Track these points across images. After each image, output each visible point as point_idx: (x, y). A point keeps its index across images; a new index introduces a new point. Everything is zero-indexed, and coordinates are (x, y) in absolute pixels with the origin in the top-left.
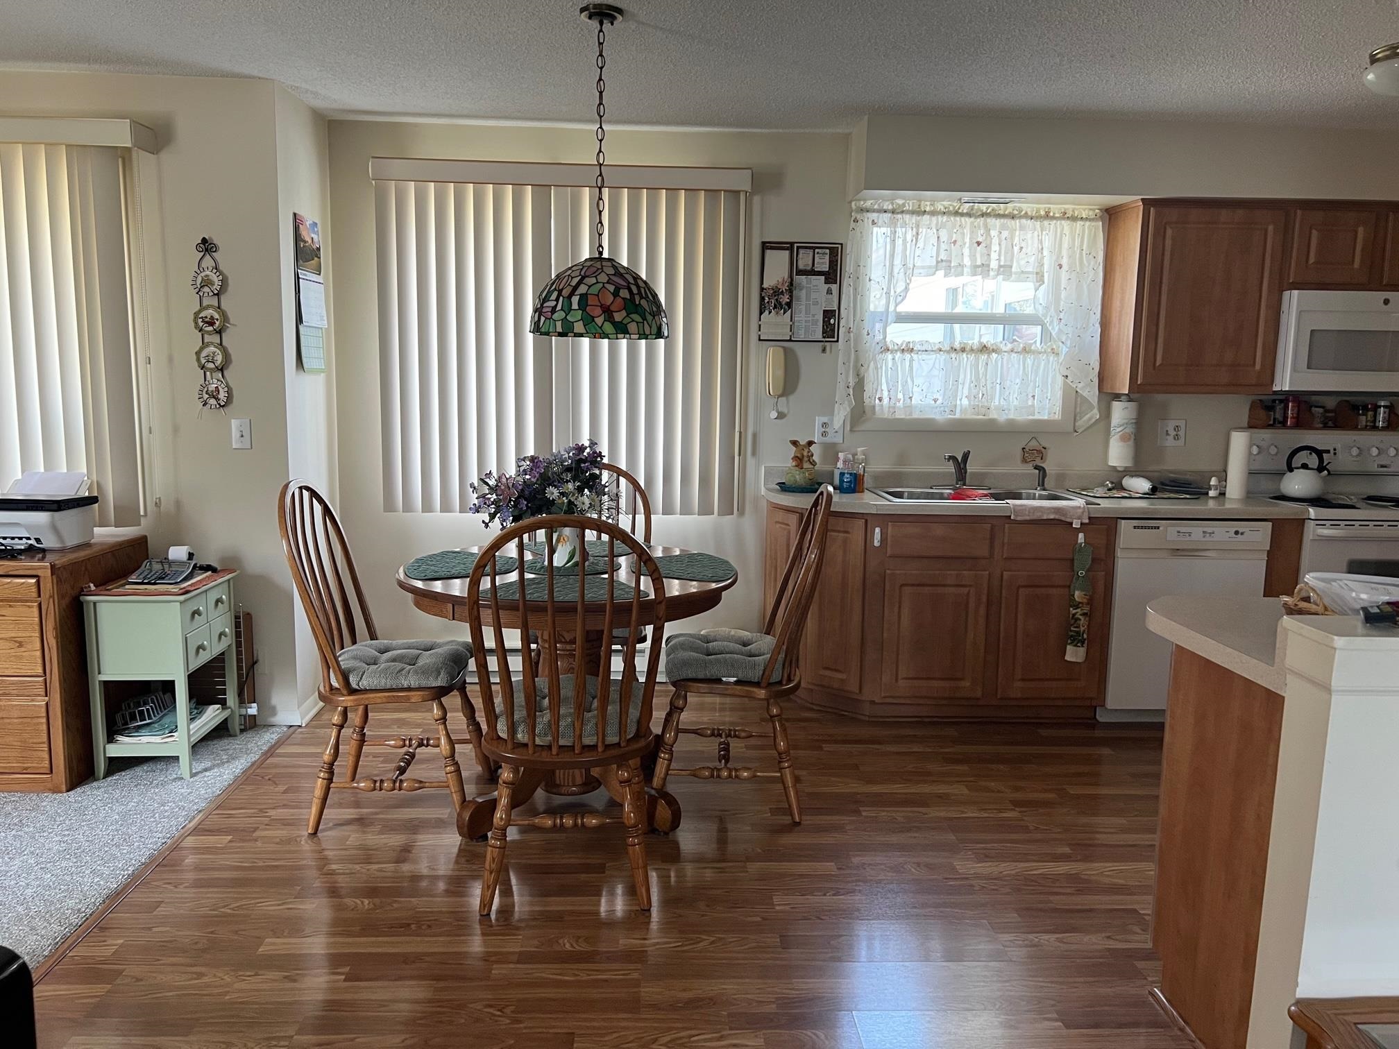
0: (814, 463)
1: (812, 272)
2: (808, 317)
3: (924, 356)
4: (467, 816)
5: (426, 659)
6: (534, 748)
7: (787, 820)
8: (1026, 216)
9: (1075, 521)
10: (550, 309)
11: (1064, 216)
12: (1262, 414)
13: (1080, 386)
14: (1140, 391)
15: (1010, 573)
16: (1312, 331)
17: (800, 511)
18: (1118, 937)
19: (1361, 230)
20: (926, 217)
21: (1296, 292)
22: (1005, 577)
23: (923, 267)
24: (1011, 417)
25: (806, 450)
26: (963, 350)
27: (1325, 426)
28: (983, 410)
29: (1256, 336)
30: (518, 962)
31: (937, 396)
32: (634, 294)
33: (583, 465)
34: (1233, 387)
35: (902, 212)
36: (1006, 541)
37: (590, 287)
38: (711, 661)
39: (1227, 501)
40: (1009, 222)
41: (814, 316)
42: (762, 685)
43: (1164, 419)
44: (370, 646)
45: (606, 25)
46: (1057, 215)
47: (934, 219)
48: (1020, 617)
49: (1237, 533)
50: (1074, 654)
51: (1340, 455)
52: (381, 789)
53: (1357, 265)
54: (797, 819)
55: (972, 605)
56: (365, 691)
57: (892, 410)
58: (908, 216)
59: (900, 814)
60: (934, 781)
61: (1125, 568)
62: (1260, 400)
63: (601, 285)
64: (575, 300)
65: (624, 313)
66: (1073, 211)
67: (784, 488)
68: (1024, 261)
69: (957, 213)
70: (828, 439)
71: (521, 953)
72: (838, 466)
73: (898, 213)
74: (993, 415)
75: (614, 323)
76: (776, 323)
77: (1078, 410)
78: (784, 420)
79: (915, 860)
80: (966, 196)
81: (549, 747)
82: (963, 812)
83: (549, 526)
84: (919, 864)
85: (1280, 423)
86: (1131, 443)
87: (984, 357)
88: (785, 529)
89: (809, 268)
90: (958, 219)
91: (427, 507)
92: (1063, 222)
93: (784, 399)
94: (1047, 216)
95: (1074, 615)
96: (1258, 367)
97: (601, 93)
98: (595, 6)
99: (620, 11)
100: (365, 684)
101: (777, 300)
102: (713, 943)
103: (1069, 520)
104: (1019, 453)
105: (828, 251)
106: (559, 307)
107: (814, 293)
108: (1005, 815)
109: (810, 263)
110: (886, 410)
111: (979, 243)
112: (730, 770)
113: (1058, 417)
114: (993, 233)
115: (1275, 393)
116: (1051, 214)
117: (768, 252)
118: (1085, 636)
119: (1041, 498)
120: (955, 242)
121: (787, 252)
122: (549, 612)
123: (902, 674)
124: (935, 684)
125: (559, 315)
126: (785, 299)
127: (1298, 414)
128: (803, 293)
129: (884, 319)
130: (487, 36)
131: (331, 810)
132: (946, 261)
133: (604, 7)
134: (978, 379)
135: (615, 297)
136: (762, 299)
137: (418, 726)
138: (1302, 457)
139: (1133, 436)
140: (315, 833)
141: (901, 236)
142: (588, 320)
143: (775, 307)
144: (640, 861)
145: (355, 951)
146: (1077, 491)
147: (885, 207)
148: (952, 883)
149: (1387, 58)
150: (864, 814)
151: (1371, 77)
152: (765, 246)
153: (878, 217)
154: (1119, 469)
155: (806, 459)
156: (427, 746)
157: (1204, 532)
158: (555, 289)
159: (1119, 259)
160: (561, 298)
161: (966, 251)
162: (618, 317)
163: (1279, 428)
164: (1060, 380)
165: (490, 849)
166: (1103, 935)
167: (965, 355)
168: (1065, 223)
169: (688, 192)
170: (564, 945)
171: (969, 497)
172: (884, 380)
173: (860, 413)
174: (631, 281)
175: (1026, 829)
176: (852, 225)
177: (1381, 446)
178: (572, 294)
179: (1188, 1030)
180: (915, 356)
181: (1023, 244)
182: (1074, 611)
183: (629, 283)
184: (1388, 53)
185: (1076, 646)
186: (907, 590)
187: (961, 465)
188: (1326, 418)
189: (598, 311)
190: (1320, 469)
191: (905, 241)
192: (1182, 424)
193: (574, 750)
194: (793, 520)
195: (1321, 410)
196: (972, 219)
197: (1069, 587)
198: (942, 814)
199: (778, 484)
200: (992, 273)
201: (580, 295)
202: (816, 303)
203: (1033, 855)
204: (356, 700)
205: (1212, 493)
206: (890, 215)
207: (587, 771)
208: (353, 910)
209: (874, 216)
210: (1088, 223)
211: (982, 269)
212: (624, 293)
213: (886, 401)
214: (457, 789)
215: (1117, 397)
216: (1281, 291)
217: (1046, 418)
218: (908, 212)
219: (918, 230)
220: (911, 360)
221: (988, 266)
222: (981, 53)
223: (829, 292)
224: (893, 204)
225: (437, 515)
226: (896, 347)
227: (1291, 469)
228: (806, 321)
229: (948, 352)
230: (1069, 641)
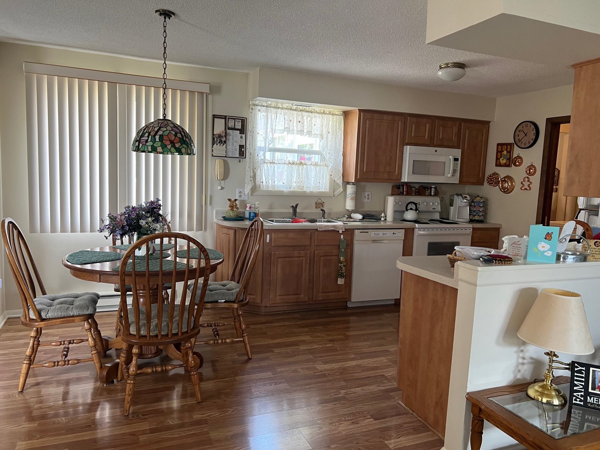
0: (237, 208)
1: (234, 129)
2: (233, 148)
3: (279, 165)
4: (105, 373)
5: (77, 302)
6: (150, 337)
7: (246, 358)
8: (316, 112)
9: (340, 230)
10: (145, 141)
11: (330, 113)
12: (397, 190)
13: (336, 179)
14: (358, 181)
15: (317, 251)
16: (414, 161)
17: (234, 229)
18: (382, 385)
19: (427, 125)
20: (280, 110)
21: (408, 147)
22: (316, 253)
23: (279, 130)
24: (311, 190)
25: (235, 203)
26: (293, 164)
27: (416, 195)
28: (301, 188)
29: (396, 161)
30: (150, 433)
31: (285, 181)
32: (183, 136)
33: (155, 210)
34: (388, 180)
35: (270, 107)
36: (316, 239)
37: (164, 132)
38: (214, 294)
39: (387, 222)
40: (311, 114)
41: (235, 147)
42: (236, 302)
43: (364, 191)
44: (45, 298)
45: (167, 19)
46: (327, 113)
47: (283, 110)
48: (321, 268)
49: (394, 233)
50: (341, 281)
51: (421, 205)
52: (58, 366)
53: (426, 138)
54: (250, 357)
55: (304, 265)
56: (49, 319)
57: (267, 187)
58: (272, 109)
59: (289, 350)
60: (297, 336)
61: (358, 248)
62: (396, 185)
63: (169, 131)
64: (157, 137)
65: (180, 144)
66: (333, 112)
67: (225, 219)
68: (316, 130)
69: (291, 109)
70: (242, 199)
71: (150, 429)
72: (247, 210)
73: (269, 107)
74: (305, 190)
75: (175, 148)
76: (219, 149)
77: (335, 188)
78: (224, 190)
79: (301, 367)
80: (295, 103)
81: (156, 336)
82: (312, 346)
83: (162, 237)
84: (303, 369)
85: (402, 193)
86: (354, 200)
87: (301, 167)
88: (227, 236)
89: (233, 127)
90: (291, 111)
91: (53, 230)
92: (329, 115)
93: (223, 181)
94: (324, 113)
95: (341, 266)
96: (396, 173)
97: (165, 48)
98: (163, 10)
99: (174, 14)
100: (50, 315)
101: (220, 139)
102: (233, 411)
103: (338, 230)
104: (314, 205)
105: (240, 120)
106: (149, 140)
107: (235, 137)
108: (327, 346)
109: (234, 125)
110: (264, 187)
111: (300, 122)
112: (222, 340)
113: (328, 190)
114: (304, 118)
115: (402, 182)
116: (325, 112)
117: (216, 119)
118: (344, 274)
119: (324, 222)
120: (291, 121)
121: (224, 120)
122: (160, 275)
123: (277, 294)
124: (290, 297)
125: (150, 143)
126: (224, 139)
127: (407, 190)
128: (231, 137)
129: (264, 150)
130: (105, 15)
131: (30, 379)
132: (288, 128)
133: (167, 11)
134: (299, 175)
135: (175, 137)
136: (214, 139)
137: (56, 336)
138: (410, 206)
139: (355, 198)
140: (22, 391)
141: (270, 116)
142: (164, 146)
143: (219, 143)
144: (197, 382)
145: (67, 441)
146: (335, 219)
147: (264, 105)
148: (317, 374)
149: (445, 67)
150: (275, 351)
151: (440, 73)
152: (214, 116)
153: (261, 108)
154: (350, 210)
155: (234, 207)
156: (73, 344)
157: (383, 234)
158: (147, 132)
159: (349, 131)
160: (150, 136)
161: (295, 125)
162: (177, 145)
163: (401, 195)
164: (328, 177)
165: (128, 385)
166: (376, 385)
167: (294, 165)
168: (330, 116)
169: (181, 91)
170: (169, 422)
171: (299, 222)
172: (263, 174)
173: (254, 189)
174: (181, 130)
175: (336, 350)
176: (251, 110)
177: (433, 202)
178: (155, 135)
179: (414, 414)
180: (276, 166)
181: (316, 123)
182: (341, 265)
183: (180, 131)
184: (445, 66)
185: (341, 278)
186: (280, 259)
187: (295, 208)
188: (416, 191)
189: (168, 142)
190: (416, 210)
191: (271, 118)
192: (370, 193)
193: (168, 336)
194: (232, 232)
195: (414, 189)
196: (297, 112)
197: (338, 256)
198: (305, 348)
199: (222, 217)
200: (304, 134)
201: (160, 135)
202: (236, 142)
203: (343, 359)
204: (45, 324)
205: (382, 219)
206: (265, 108)
207: (157, 347)
208: (58, 423)
209: (259, 108)
210: (338, 116)
211: (301, 132)
212: (179, 135)
213: (264, 183)
214: (98, 361)
215: (348, 183)
216: (403, 146)
217: (323, 191)
218: (272, 107)
219: (276, 115)
220: (274, 167)
221: (304, 131)
222: (313, 49)
223: (241, 137)
224: (267, 104)
225: (59, 234)
226: (268, 161)
227: (407, 210)
228: (232, 149)
229: (288, 164)
230: (339, 277)
